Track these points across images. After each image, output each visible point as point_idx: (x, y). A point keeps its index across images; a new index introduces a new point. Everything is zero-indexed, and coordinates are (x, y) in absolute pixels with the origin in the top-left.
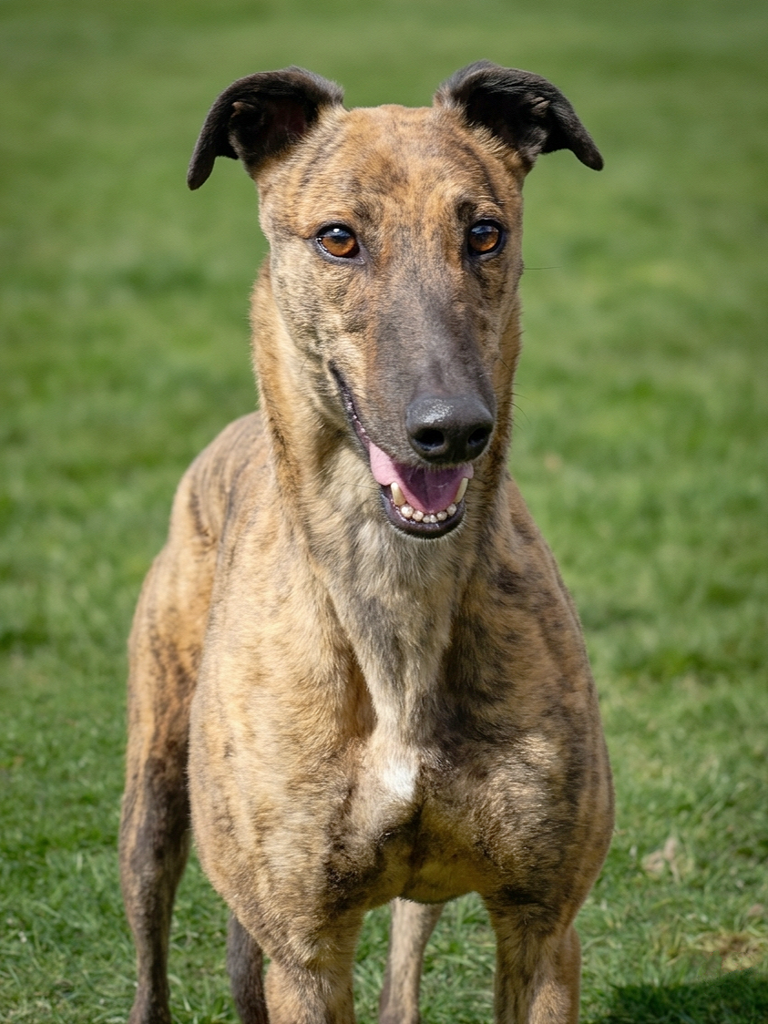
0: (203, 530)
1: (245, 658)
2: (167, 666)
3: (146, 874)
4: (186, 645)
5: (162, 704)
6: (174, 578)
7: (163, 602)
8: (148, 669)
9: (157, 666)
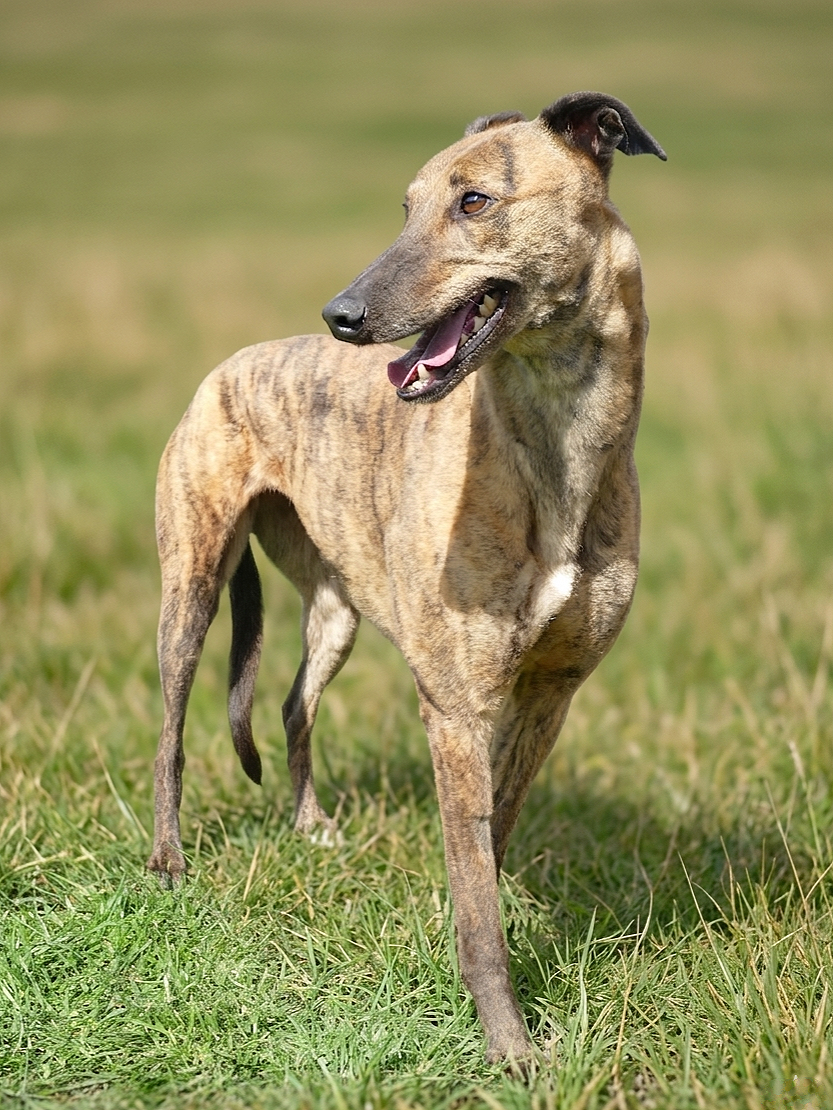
0: (234, 420)
4: (215, 497)
5: (199, 541)
6: (203, 451)
7: (194, 468)
8: (185, 515)
9: (193, 513)
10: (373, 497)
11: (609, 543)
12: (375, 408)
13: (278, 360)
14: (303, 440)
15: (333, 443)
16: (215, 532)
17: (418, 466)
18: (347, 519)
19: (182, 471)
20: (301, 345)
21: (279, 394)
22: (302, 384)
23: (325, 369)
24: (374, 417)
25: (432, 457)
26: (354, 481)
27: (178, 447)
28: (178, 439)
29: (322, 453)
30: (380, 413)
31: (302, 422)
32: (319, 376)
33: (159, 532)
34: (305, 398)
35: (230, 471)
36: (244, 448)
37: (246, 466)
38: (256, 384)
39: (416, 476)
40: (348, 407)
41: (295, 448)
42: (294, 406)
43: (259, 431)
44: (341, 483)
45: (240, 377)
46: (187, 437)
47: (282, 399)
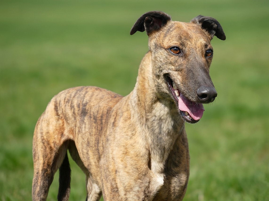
0: (59, 115)
1: (123, 149)
2: (46, 146)
3: (42, 197)
4: (52, 141)
5: (45, 156)
6: (48, 124)
7: (45, 130)
8: (41, 147)
9: (44, 147)
10: (98, 146)
11: (176, 166)
12: (100, 115)
13: (73, 95)
14: (78, 124)
15: (87, 126)
16: (51, 153)
17: (111, 138)
18: (90, 153)
19: (41, 131)
20: (80, 90)
21: (72, 107)
22: (79, 104)
23: (86, 100)
24: (100, 118)
25: (115, 135)
26: (93, 140)
27: (41, 123)
28: (41, 120)
29: (83, 129)
30: (102, 117)
31: (78, 118)
32: (84, 102)
33: (33, 153)
34: (80, 109)
35: (57, 132)
36: (62, 124)
37: (62, 130)
38: (65, 103)
39: (110, 142)
40: (92, 113)
41: (76, 127)
42: (76, 112)
43: (66, 119)
44: (89, 140)
45: (61, 100)
46: (44, 120)
47: (73, 109)
